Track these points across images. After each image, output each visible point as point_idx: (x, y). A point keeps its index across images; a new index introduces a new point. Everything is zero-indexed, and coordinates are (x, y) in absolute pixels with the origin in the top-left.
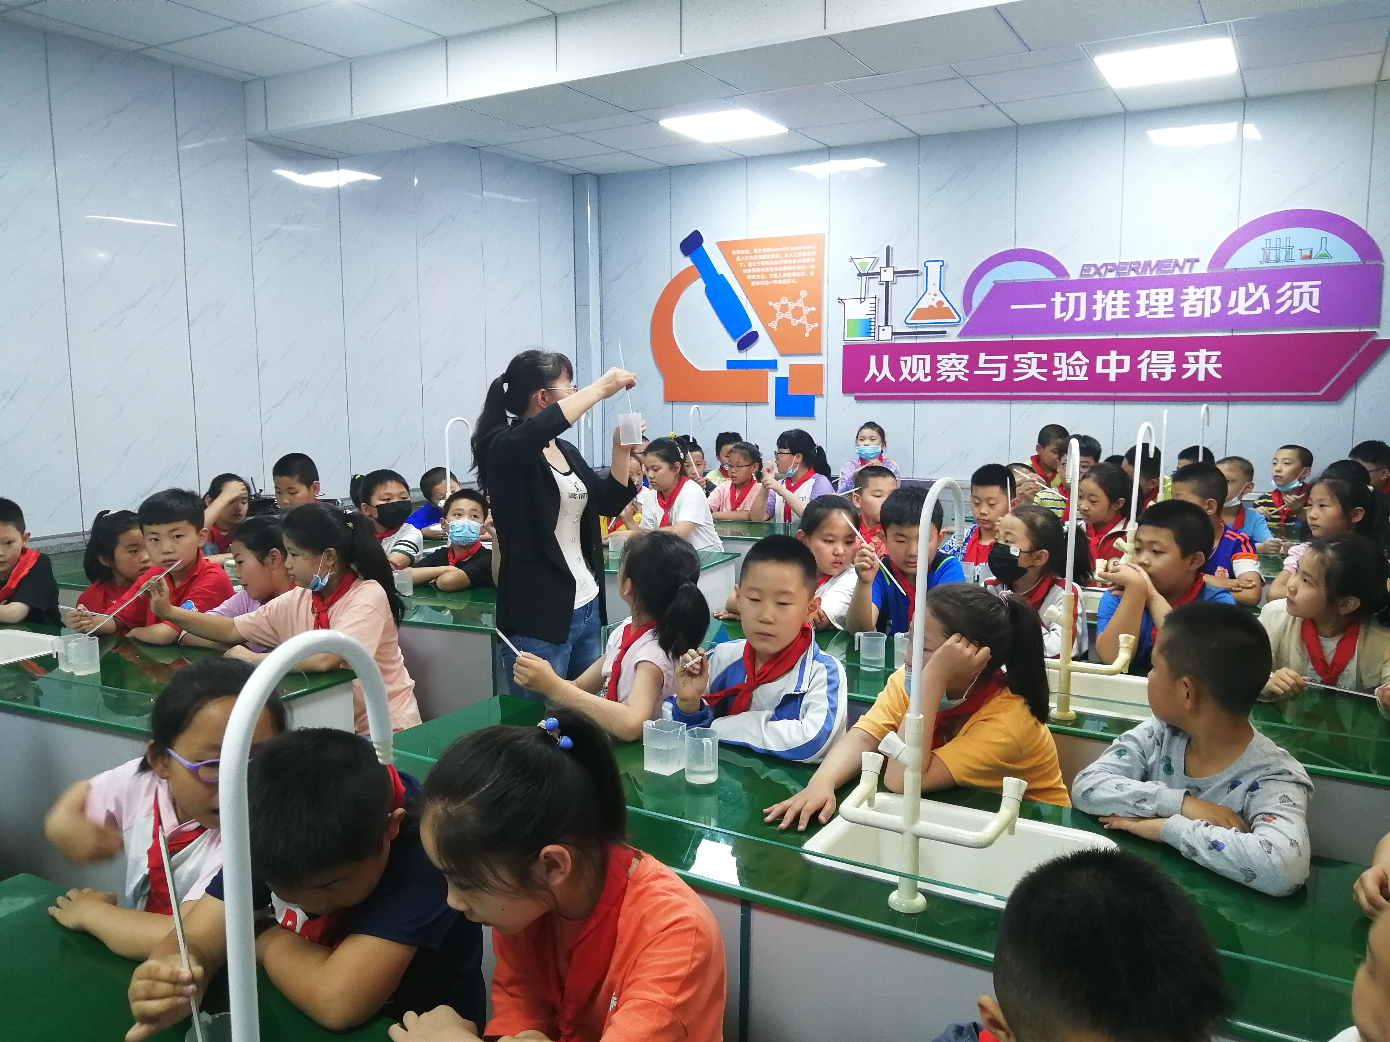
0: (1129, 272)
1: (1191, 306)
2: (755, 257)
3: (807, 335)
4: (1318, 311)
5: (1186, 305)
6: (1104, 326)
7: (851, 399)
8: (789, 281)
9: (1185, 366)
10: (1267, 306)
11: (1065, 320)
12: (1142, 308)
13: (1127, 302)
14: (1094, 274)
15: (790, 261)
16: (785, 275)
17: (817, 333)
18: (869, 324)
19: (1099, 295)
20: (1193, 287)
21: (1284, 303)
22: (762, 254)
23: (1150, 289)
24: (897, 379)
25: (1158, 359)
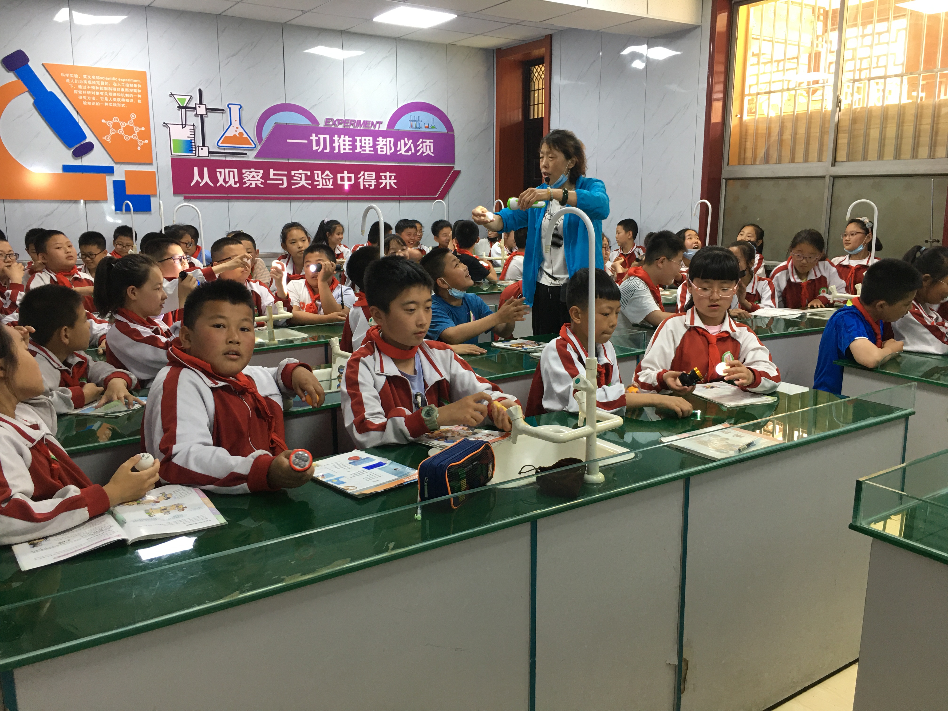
0: (350, 126)
1: (381, 148)
2: (85, 82)
3: (139, 148)
4: (433, 155)
5: (378, 147)
6: (340, 156)
7: (180, 198)
8: (119, 105)
9: (380, 181)
10: (413, 151)
11: (319, 151)
12: (358, 147)
13: (351, 143)
14: (332, 125)
15: (119, 89)
16: (115, 99)
17: (148, 148)
18: (191, 144)
19: (336, 138)
20: (381, 137)
21: (419, 150)
22: (92, 80)
23: (361, 136)
24: (215, 184)
25: (368, 177)
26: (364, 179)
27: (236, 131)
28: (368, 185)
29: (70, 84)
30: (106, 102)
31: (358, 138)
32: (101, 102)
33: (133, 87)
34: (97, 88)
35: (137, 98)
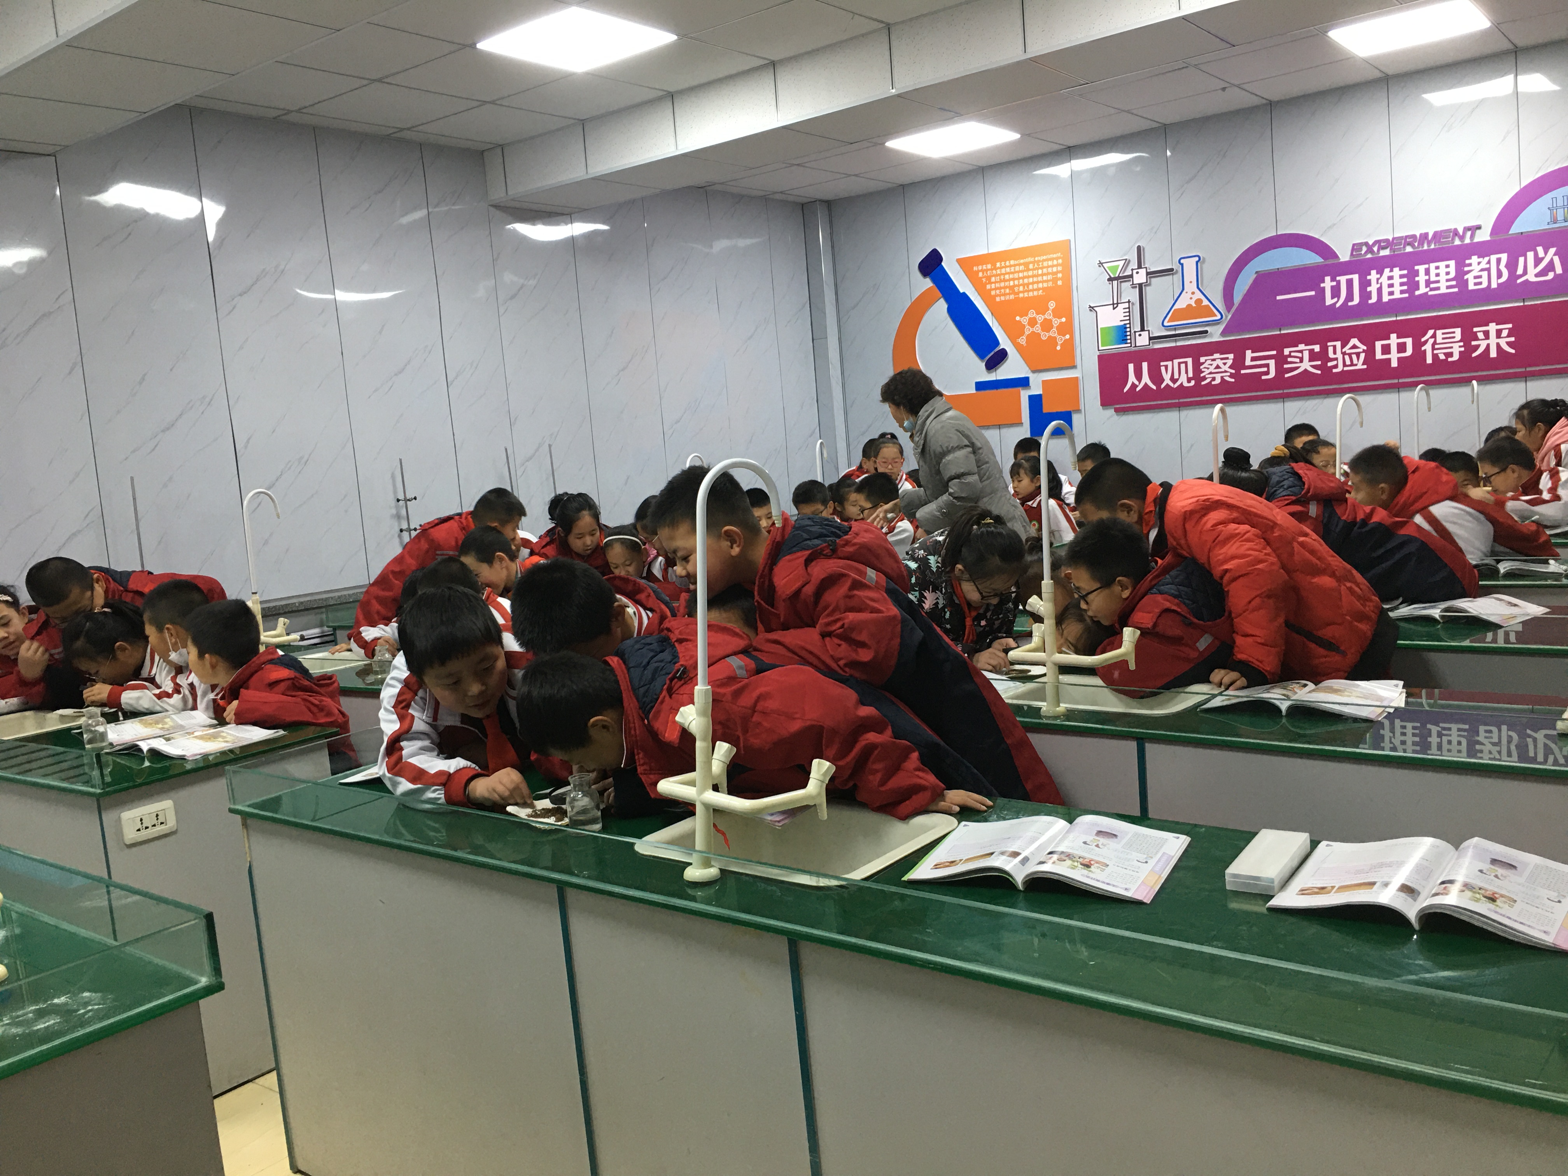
0: (1404, 247)
1: (1475, 277)
2: (998, 271)
3: (1058, 348)
5: (1470, 277)
6: (1381, 308)
7: (1111, 412)
8: (1035, 293)
9: (1474, 343)
10: (1559, 270)
11: (1338, 305)
12: (1422, 285)
13: (1405, 280)
14: (1366, 253)
15: (1035, 272)
16: (1031, 287)
17: (1070, 346)
19: (1373, 276)
20: (1476, 257)
22: (1006, 267)
23: (1428, 263)
24: (1159, 386)
25: (1443, 339)
26: (1435, 343)
27: (1191, 298)
28: (1445, 354)
29: (983, 277)
30: (1021, 292)
31: (1421, 268)
32: (1015, 293)
33: (1054, 264)
34: (1011, 276)
35: (1056, 279)
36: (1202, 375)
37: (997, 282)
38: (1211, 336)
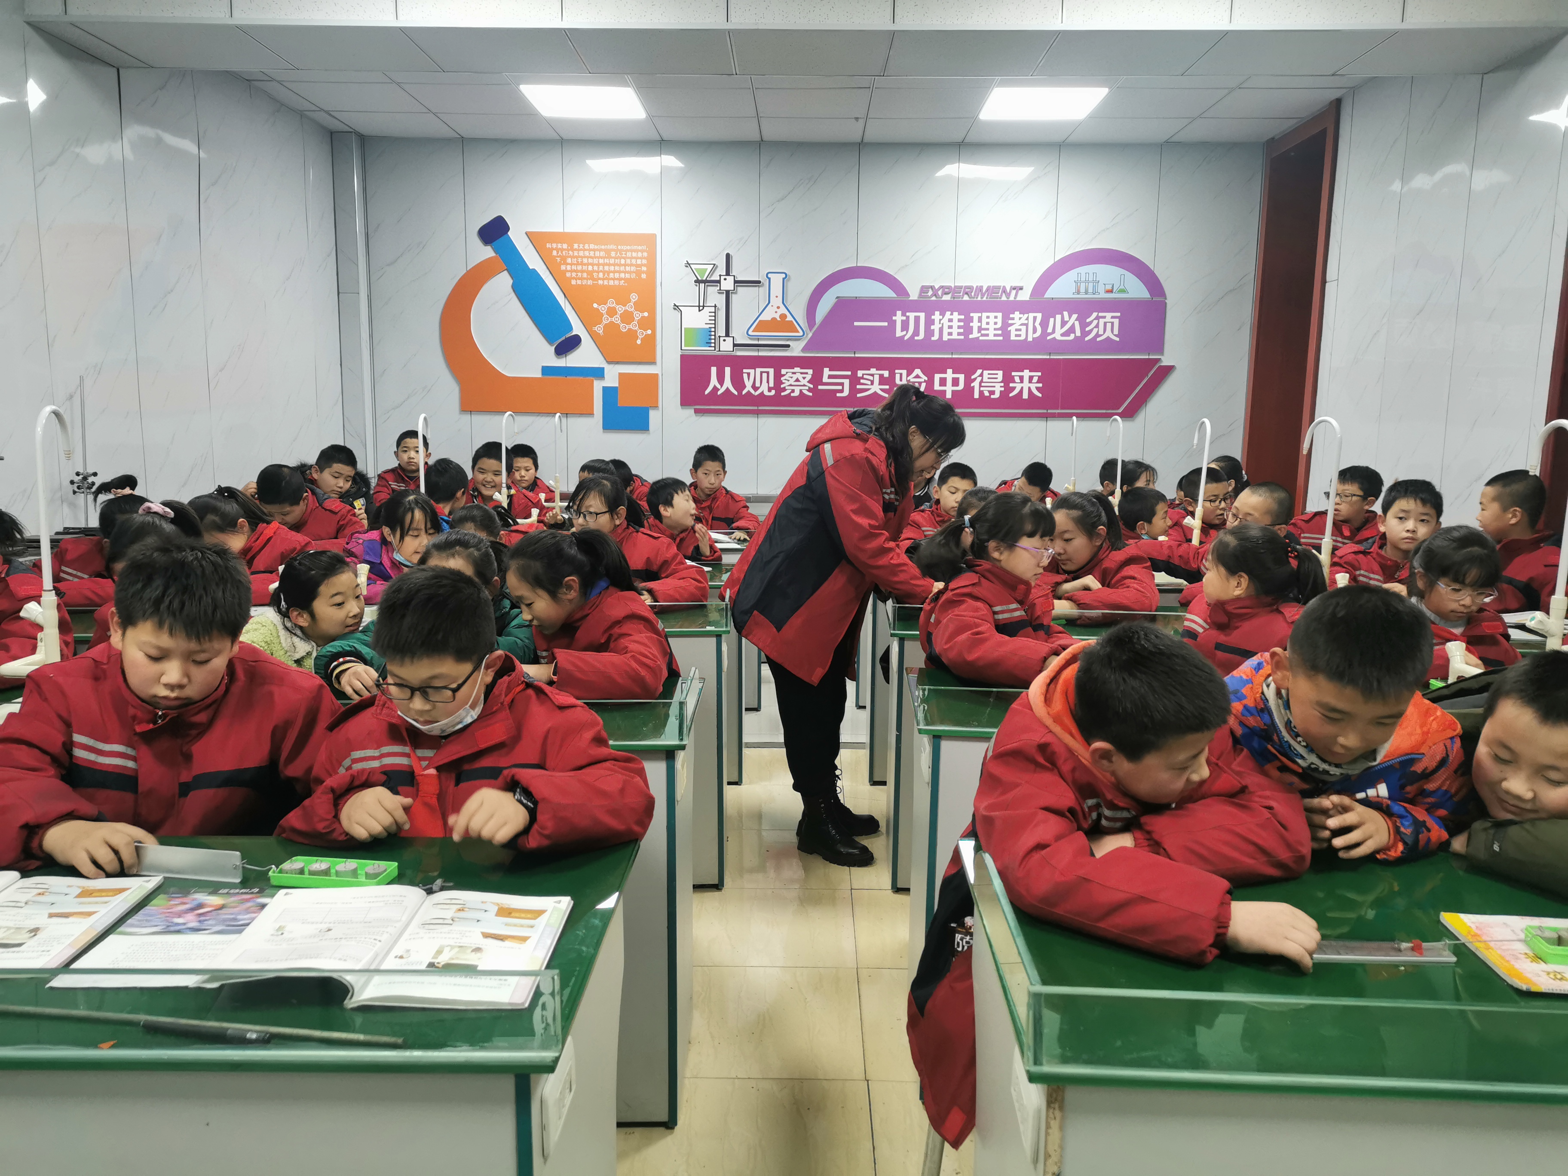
0: (963, 295)
1: (1017, 330)
2: (576, 254)
3: (639, 342)
4: (1118, 339)
5: (1012, 329)
6: (941, 345)
7: (690, 412)
8: (617, 282)
9: (1011, 385)
10: (1078, 333)
11: (906, 338)
12: (975, 330)
13: (962, 324)
14: (932, 296)
15: (617, 261)
16: (611, 275)
17: (650, 341)
18: (709, 333)
19: (937, 316)
20: (1019, 312)
21: (1091, 331)
22: (585, 250)
23: (981, 312)
24: (740, 391)
25: (989, 378)
26: (982, 381)
27: (776, 312)
28: (989, 391)
29: (558, 257)
30: (600, 279)
31: (975, 316)
32: (593, 279)
33: (637, 256)
34: (590, 261)
35: (641, 272)
36: (782, 386)
37: (574, 264)
38: (792, 351)
